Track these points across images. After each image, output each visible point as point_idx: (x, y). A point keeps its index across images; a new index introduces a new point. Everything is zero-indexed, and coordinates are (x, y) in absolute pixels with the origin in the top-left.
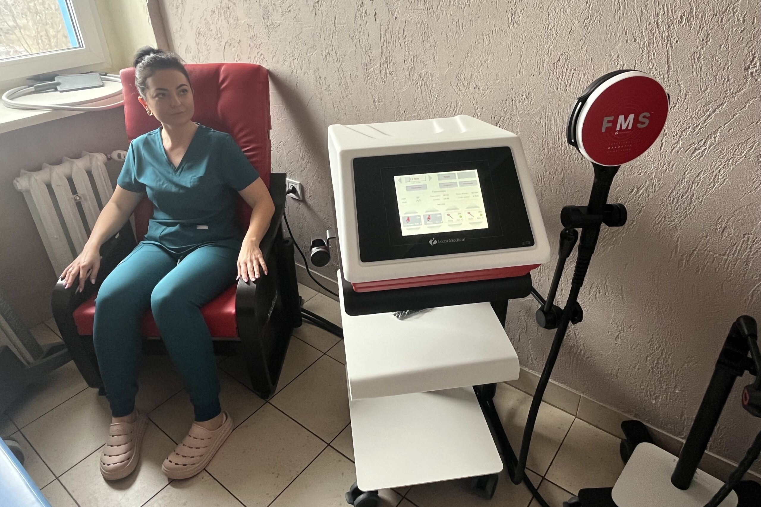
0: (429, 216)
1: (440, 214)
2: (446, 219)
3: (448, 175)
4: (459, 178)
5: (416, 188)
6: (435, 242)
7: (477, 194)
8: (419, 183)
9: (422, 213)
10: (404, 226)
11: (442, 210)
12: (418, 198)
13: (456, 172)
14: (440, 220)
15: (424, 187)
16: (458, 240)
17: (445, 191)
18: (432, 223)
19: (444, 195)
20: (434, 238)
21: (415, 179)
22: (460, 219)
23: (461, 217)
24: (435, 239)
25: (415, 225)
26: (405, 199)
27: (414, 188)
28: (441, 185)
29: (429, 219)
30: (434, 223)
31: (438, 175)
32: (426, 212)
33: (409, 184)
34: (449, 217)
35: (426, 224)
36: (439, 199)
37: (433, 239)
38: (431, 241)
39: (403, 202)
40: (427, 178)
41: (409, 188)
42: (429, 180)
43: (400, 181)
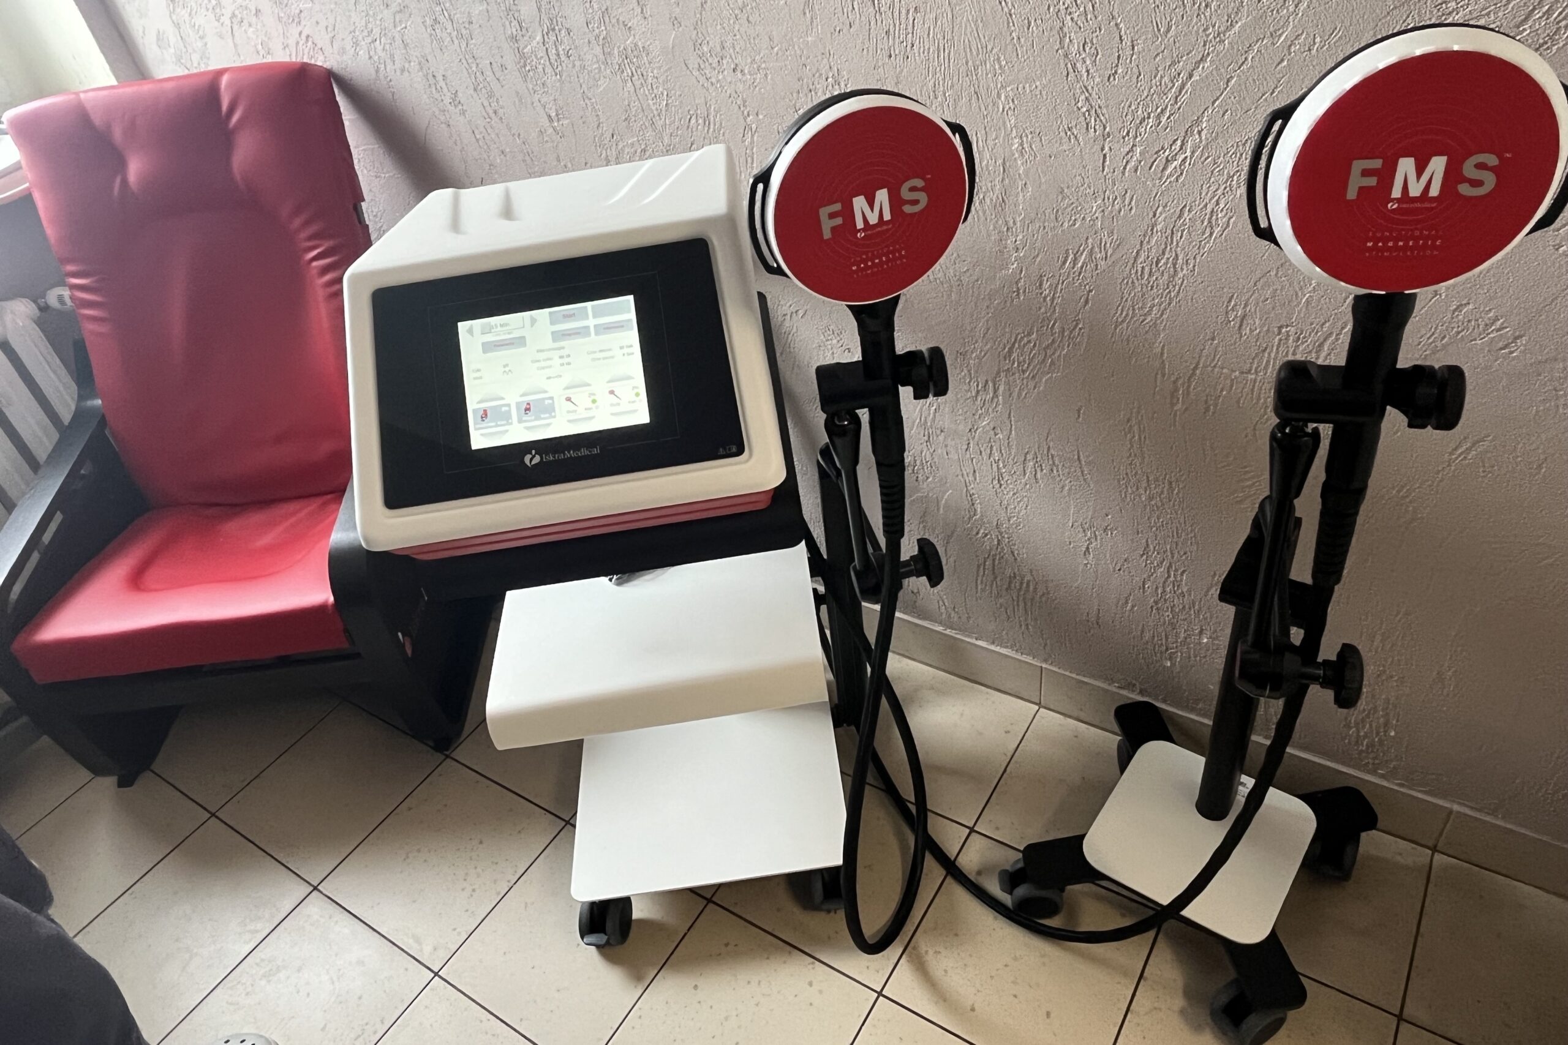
0: (528, 404)
1: (552, 398)
2: (562, 406)
3: (572, 312)
4: (594, 317)
5: (504, 345)
6: (537, 459)
7: (630, 350)
8: (509, 333)
9: (513, 398)
10: (476, 429)
11: (555, 390)
12: (506, 366)
13: (589, 305)
14: (550, 410)
15: (521, 341)
16: (584, 452)
17: (563, 348)
18: (533, 418)
19: (561, 357)
20: (533, 452)
21: (501, 326)
22: (593, 406)
23: (594, 401)
24: (536, 454)
25: (497, 426)
26: (479, 370)
27: (499, 345)
28: (557, 336)
29: (527, 409)
30: (538, 418)
31: (550, 313)
32: (523, 395)
33: (489, 338)
34: (569, 403)
35: (520, 421)
36: (550, 367)
37: (531, 454)
38: (527, 458)
39: (475, 378)
40: (528, 322)
41: (487, 347)
42: (532, 326)
43: (470, 331)
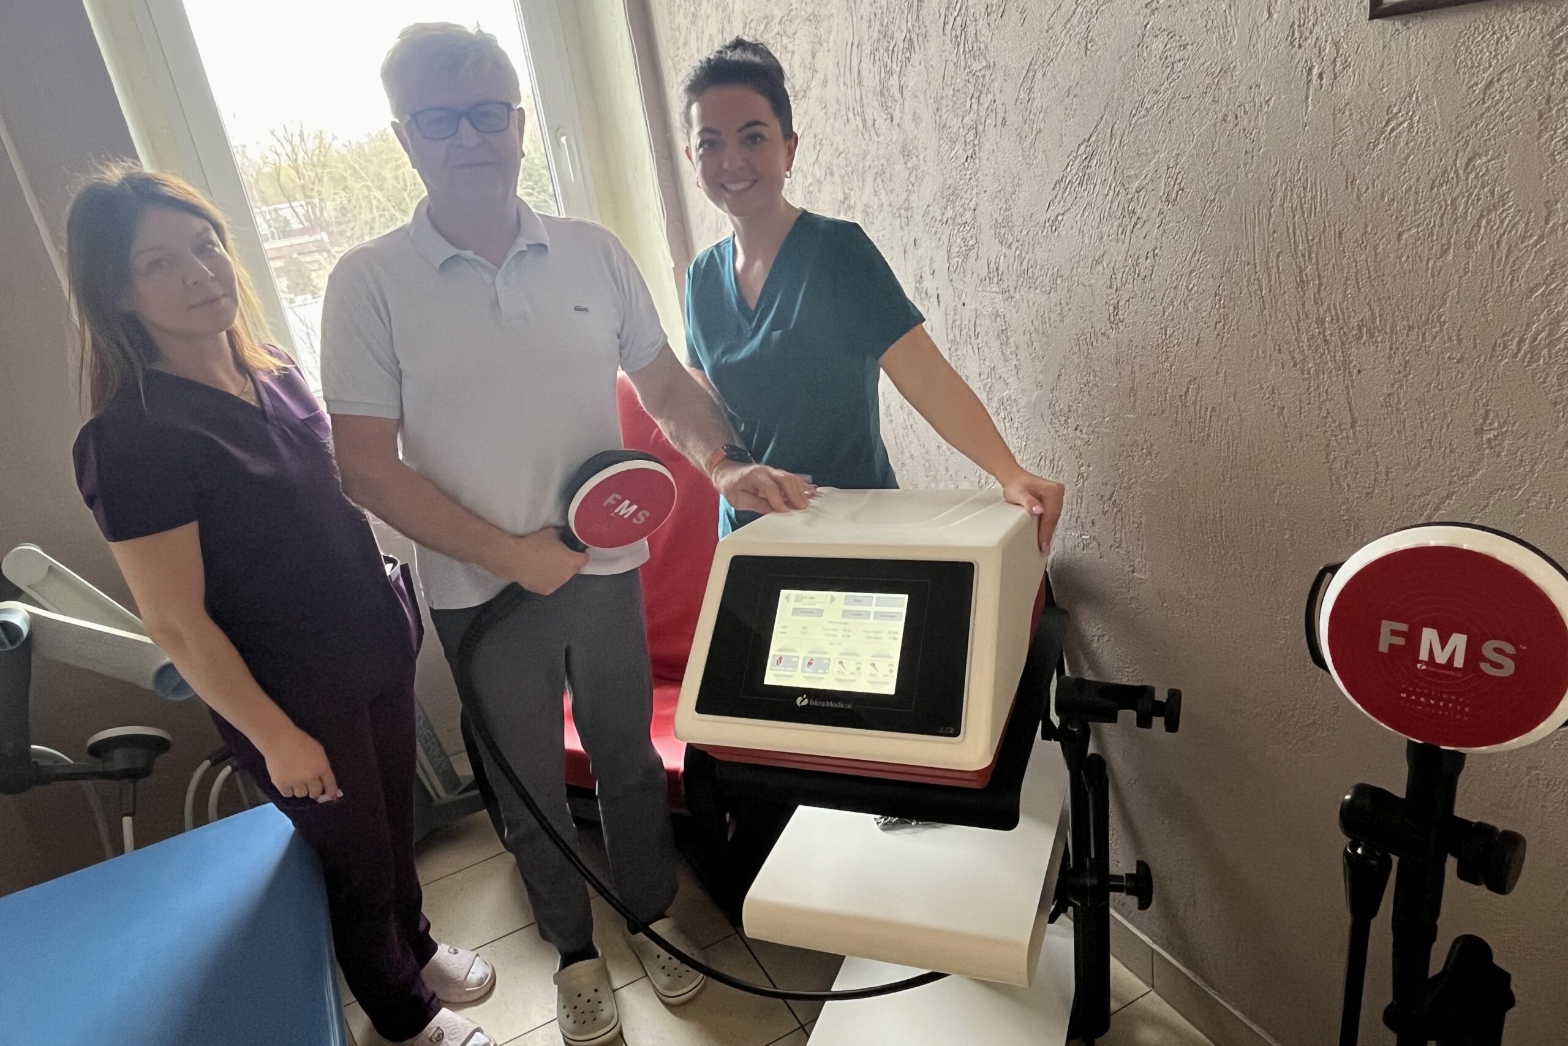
0: (812, 660)
1: (829, 659)
2: (834, 667)
3: (860, 599)
4: (877, 605)
5: (808, 612)
6: (805, 702)
7: (895, 636)
9: (803, 654)
10: (771, 669)
11: (834, 654)
12: (804, 628)
13: (875, 595)
14: (826, 668)
15: (820, 613)
16: (841, 705)
17: (847, 623)
18: (812, 671)
19: (844, 630)
20: (805, 696)
22: (857, 672)
23: (858, 669)
24: (806, 698)
25: (786, 671)
26: (785, 627)
27: (804, 612)
28: (846, 614)
29: (810, 664)
30: (816, 672)
31: (846, 596)
32: (809, 652)
33: (799, 605)
34: (840, 665)
35: (803, 671)
36: (835, 636)
37: (802, 696)
38: (799, 699)
39: (781, 633)
40: (829, 600)
41: (796, 612)
42: (831, 603)
43: (788, 598)
